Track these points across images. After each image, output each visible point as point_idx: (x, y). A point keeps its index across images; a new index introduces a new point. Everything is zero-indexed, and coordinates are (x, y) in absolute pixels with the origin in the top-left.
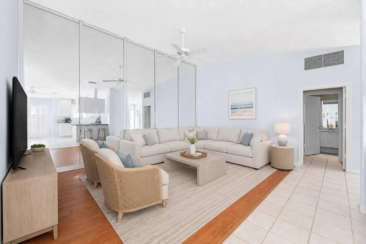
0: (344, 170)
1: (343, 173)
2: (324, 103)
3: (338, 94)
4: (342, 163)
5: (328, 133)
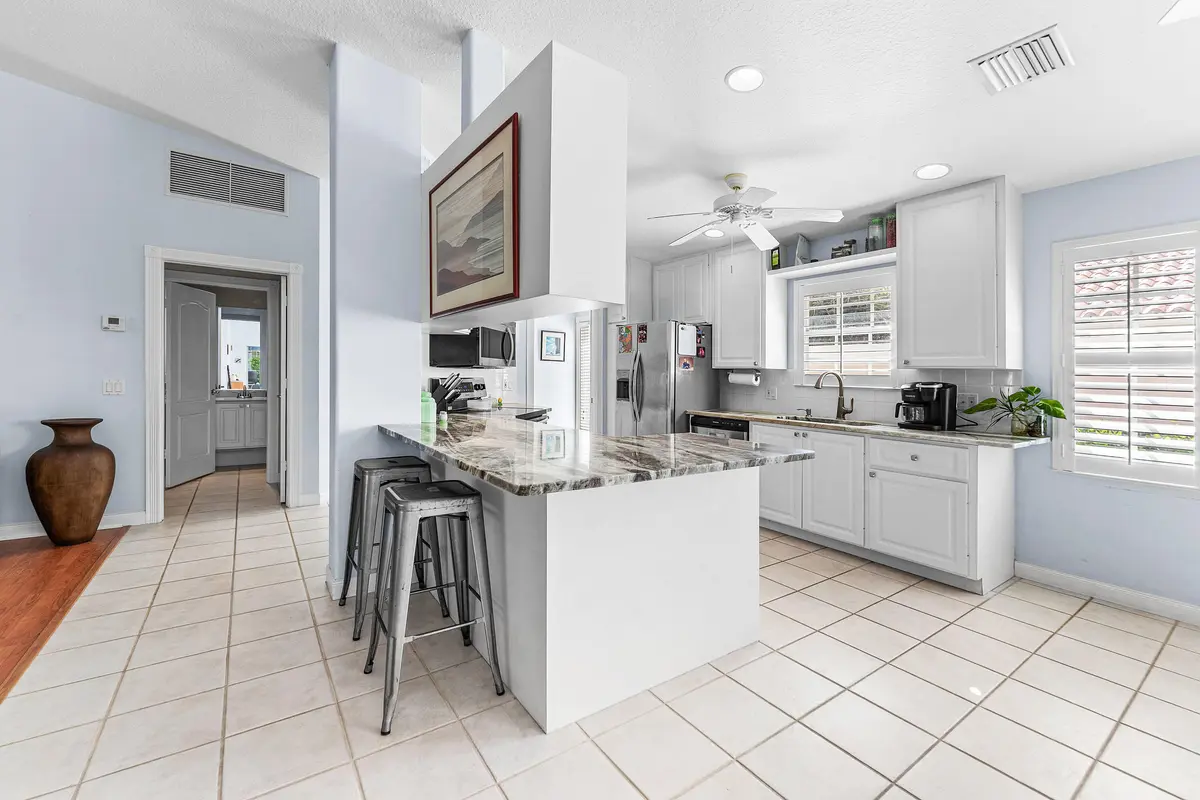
0: (284, 505)
1: (281, 513)
2: (224, 316)
3: (265, 293)
4: (277, 486)
5: (237, 405)
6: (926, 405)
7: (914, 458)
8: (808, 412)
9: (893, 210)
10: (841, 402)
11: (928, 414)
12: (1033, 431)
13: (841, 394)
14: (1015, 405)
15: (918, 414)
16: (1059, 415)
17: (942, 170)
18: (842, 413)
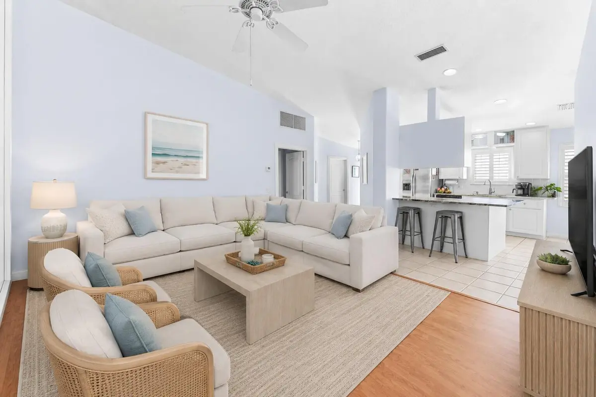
6: (524, 189)
7: (525, 204)
8: (477, 193)
9: (513, 132)
10: (490, 189)
11: (524, 191)
12: (553, 196)
13: (490, 186)
14: (549, 188)
15: (520, 192)
16: (561, 191)
17: (534, 123)
18: (491, 193)
